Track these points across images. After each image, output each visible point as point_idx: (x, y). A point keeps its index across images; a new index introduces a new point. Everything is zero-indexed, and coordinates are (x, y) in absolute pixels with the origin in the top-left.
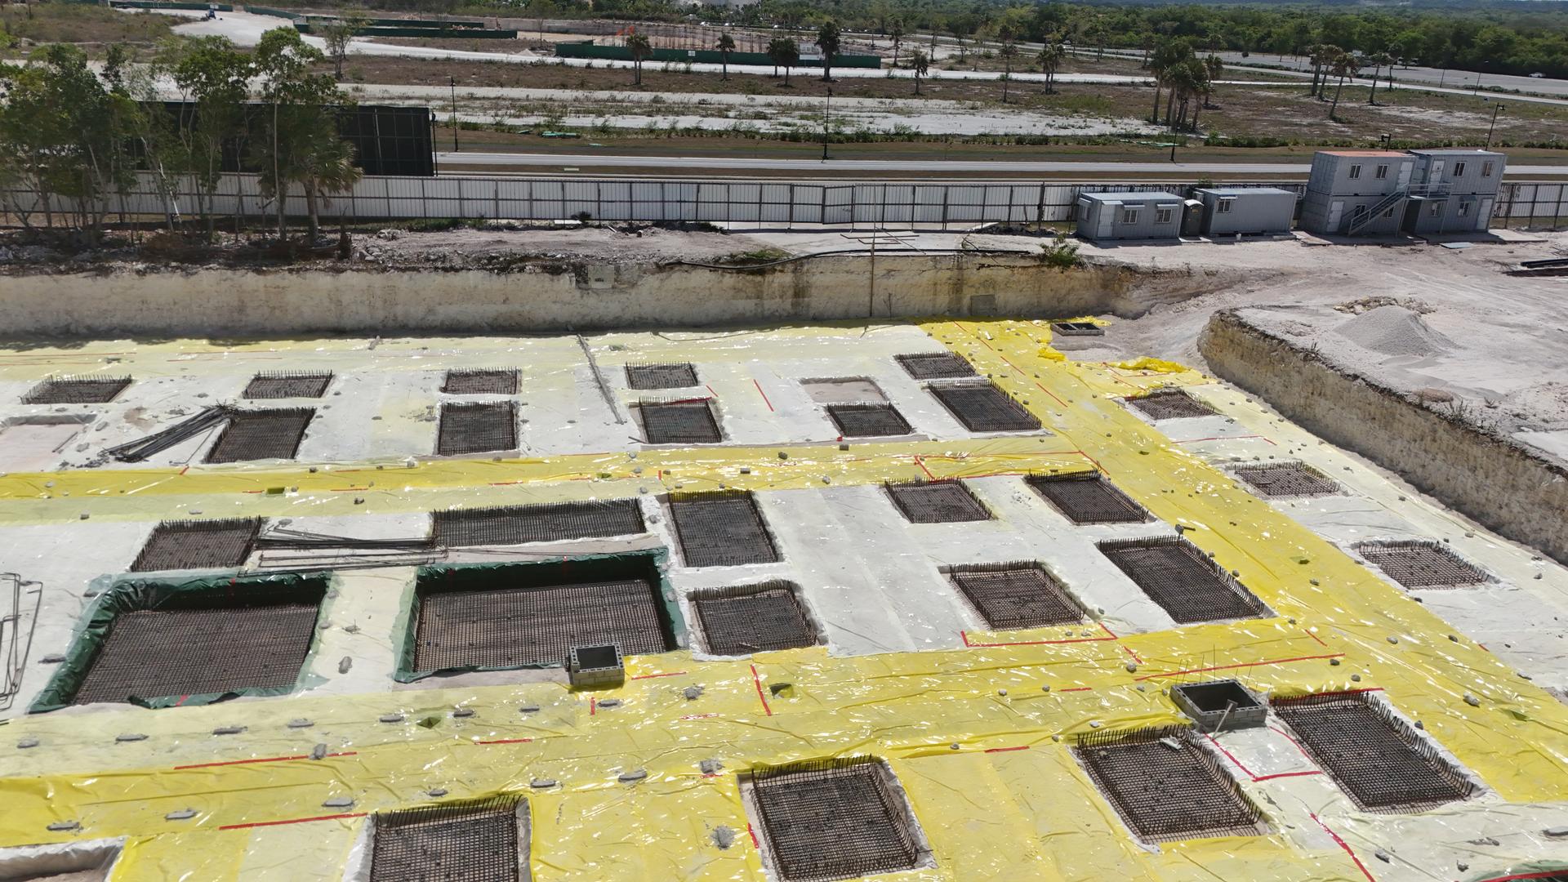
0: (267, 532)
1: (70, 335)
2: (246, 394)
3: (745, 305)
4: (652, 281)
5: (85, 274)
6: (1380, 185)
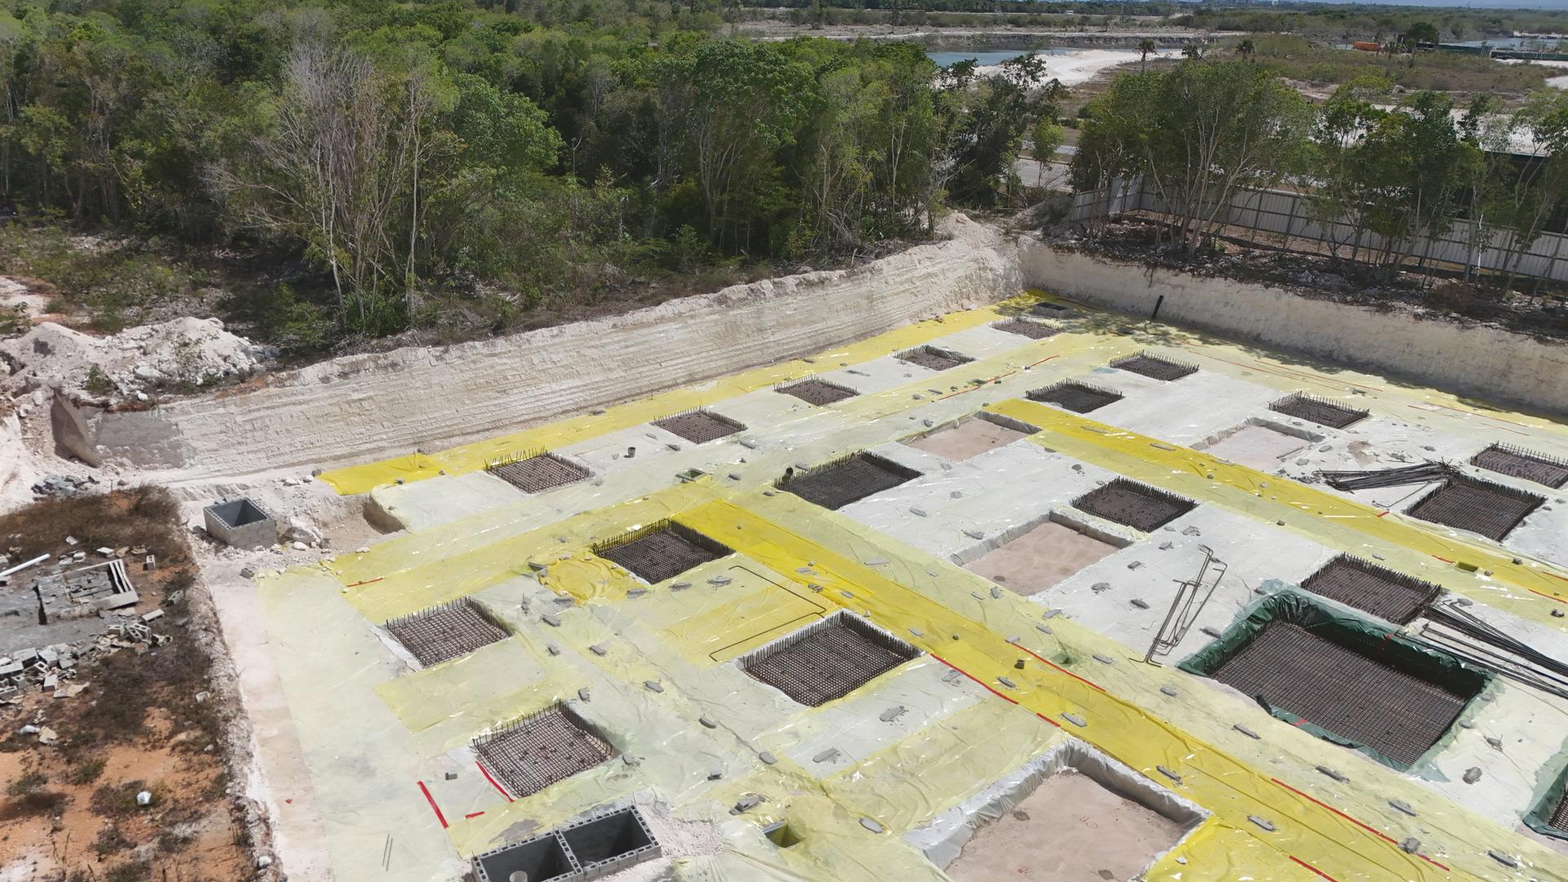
0: (1442, 605)
2: (1475, 461)
5: (1366, 308)
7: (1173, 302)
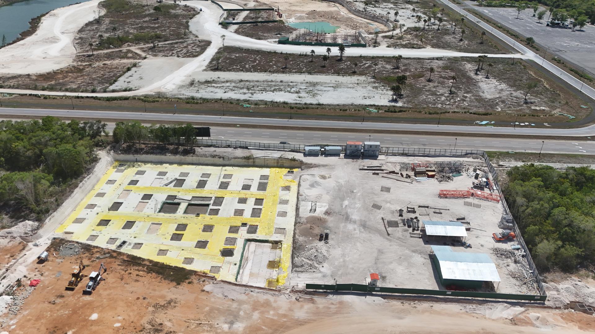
0: (177, 198)
1: (161, 163)
2: (179, 176)
3: (246, 163)
4: (233, 160)
5: (164, 155)
6: (356, 149)
7: (138, 159)
